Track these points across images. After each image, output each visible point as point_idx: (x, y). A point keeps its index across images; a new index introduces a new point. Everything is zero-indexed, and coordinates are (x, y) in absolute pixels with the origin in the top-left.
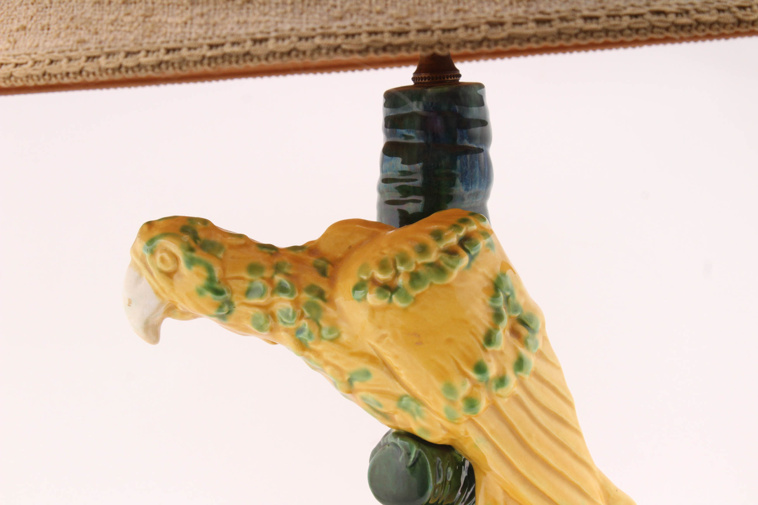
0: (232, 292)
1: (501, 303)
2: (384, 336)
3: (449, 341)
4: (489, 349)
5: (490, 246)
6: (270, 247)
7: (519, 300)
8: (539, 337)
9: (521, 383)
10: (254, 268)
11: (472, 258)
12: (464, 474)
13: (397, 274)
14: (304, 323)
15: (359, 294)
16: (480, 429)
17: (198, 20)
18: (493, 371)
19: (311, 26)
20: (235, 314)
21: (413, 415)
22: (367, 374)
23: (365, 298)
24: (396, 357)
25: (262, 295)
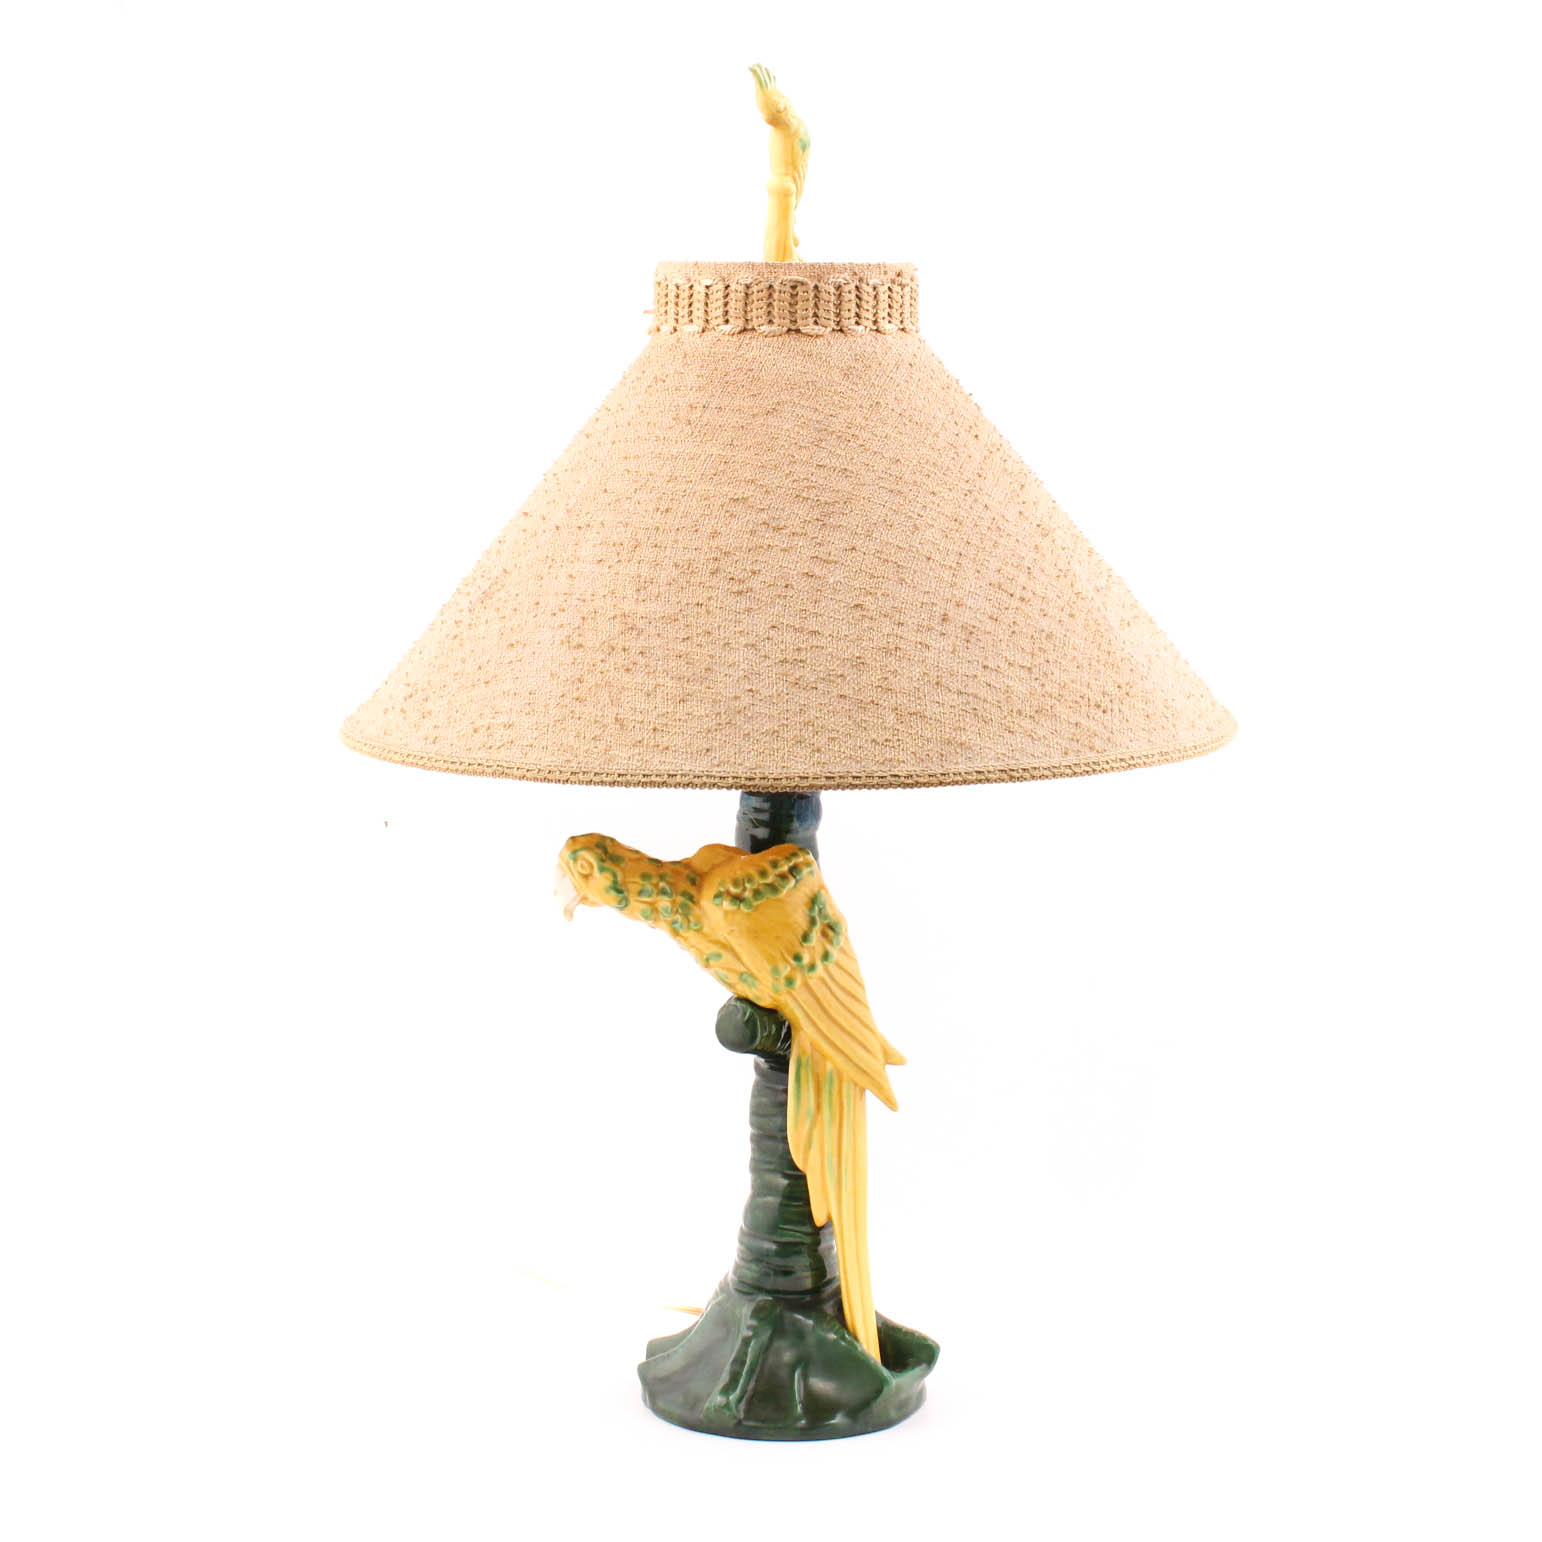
0: (628, 891)
1: (816, 913)
2: (732, 931)
3: (778, 938)
4: (805, 945)
5: (811, 873)
6: (657, 861)
7: (829, 911)
8: (842, 938)
9: (826, 970)
10: (645, 876)
11: (797, 881)
12: (784, 1031)
13: (745, 889)
14: (678, 917)
15: (718, 901)
16: (795, 999)
17: (637, 757)
18: (806, 960)
19: (701, 769)
20: (629, 907)
21: (749, 986)
22: (719, 956)
23: (722, 904)
24: (740, 945)
25: (650, 896)
